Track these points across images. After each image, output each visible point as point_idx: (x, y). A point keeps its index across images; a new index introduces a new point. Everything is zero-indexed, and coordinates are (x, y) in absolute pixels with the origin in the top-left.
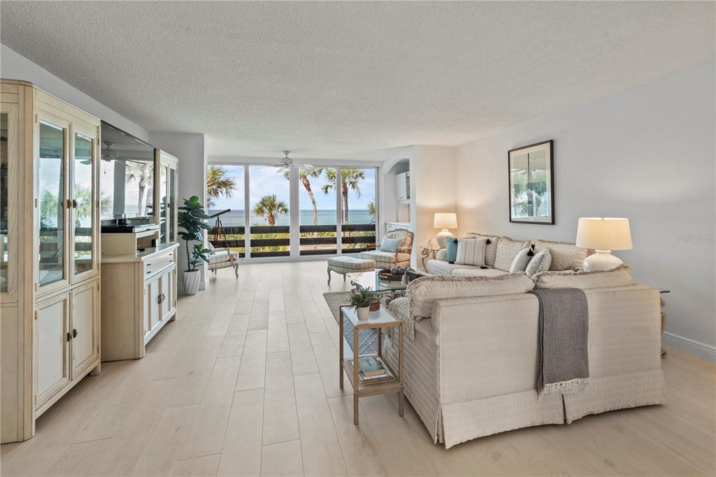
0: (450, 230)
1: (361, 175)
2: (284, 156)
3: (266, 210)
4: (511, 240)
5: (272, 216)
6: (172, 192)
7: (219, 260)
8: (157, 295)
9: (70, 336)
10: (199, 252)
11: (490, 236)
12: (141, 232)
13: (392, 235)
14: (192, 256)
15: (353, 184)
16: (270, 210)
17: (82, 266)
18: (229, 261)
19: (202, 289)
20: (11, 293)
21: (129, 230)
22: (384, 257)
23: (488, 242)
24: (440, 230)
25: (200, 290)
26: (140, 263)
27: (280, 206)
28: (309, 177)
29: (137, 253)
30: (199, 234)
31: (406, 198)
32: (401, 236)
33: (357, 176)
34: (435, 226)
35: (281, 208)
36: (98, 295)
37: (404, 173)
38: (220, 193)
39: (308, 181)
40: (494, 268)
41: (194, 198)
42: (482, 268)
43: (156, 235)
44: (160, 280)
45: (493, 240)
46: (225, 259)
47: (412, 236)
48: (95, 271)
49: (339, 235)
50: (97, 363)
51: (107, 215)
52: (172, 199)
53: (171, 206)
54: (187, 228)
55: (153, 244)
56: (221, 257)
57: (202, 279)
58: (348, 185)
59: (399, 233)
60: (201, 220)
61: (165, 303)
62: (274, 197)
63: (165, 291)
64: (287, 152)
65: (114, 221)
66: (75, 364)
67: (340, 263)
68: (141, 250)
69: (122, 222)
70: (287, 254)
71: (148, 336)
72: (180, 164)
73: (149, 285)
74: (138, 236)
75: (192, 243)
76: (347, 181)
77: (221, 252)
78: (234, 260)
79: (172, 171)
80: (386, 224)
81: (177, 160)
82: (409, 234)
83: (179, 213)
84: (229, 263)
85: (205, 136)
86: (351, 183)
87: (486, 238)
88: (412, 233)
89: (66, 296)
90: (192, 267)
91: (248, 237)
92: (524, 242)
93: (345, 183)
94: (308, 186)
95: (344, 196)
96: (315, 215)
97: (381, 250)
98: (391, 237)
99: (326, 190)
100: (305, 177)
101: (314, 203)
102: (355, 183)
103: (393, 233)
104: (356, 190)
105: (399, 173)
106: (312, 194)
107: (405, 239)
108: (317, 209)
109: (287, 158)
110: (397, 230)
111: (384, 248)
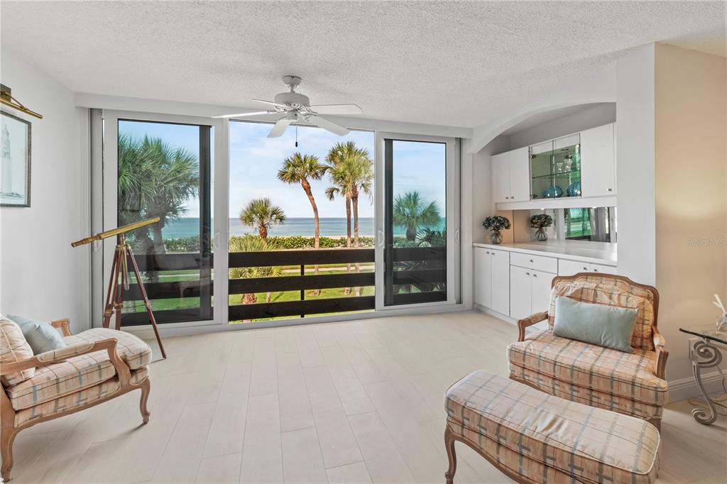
3: (256, 219)
5: (263, 225)
13: (580, 291)
15: (364, 187)
16: (262, 218)
18: (116, 378)
27: (274, 213)
28: (309, 179)
31: (530, 197)
32: (619, 300)
33: (369, 177)
35: (275, 216)
37: (526, 148)
38: (190, 195)
39: (308, 183)
47: (654, 297)
58: (358, 189)
59: (608, 285)
62: (267, 203)
76: (359, 184)
78: (133, 372)
82: (638, 291)
84: (113, 387)
88: (651, 288)
93: (356, 187)
94: (308, 189)
95: (354, 201)
96: (316, 224)
97: (559, 335)
98: (579, 296)
99: (331, 194)
100: (305, 179)
101: (315, 210)
102: (368, 185)
103: (590, 284)
104: (368, 195)
105: (496, 153)
106: (313, 199)
107: (614, 301)
108: (319, 217)
109: (292, 85)
110: (586, 275)
111: (572, 331)
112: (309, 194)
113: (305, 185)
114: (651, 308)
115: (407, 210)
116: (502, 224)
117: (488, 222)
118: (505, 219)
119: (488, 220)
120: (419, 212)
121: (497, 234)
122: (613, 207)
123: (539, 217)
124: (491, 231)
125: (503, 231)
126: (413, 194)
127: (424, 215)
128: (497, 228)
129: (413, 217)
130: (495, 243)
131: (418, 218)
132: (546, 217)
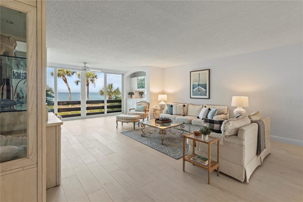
0: (164, 102)
1: (96, 76)
4: (193, 105)
11: (185, 104)
13: (140, 104)
15: (92, 81)
20: (31, 158)
22: (141, 114)
23: (184, 106)
24: (160, 101)
28: (66, 76)
31: (137, 88)
32: (144, 105)
33: (94, 77)
34: (158, 100)
37: (137, 77)
40: (187, 115)
42: (184, 116)
45: (186, 105)
47: (149, 104)
58: (89, 81)
59: (143, 103)
64: (85, 63)
67: (125, 118)
70: (80, 115)
76: (89, 79)
80: (126, 99)
82: (147, 104)
86: (91, 80)
87: (184, 104)
88: (149, 103)
92: (200, 105)
93: (88, 80)
94: (65, 81)
95: (87, 86)
96: (70, 95)
97: (135, 111)
98: (139, 105)
99: (77, 83)
100: (64, 76)
101: (69, 89)
102: (93, 80)
103: (140, 103)
104: (93, 84)
105: (132, 77)
106: (68, 85)
107: (146, 106)
108: (71, 92)
110: (141, 102)
111: (137, 110)
112: (66, 82)
113: (64, 79)
114: (148, 105)
115: (109, 90)
116: (132, 94)
117: (129, 94)
118: (133, 93)
119: (129, 93)
120: (113, 90)
121: (131, 96)
122: (145, 91)
123: (141, 92)
124: (130, 95)
125: (133, 95)
126: (111, 84)
127: (115, 92)
128: (131, 95)
129: (111, 92)
130: (131, 98)
131: (113, 93)
132: (142, 92)
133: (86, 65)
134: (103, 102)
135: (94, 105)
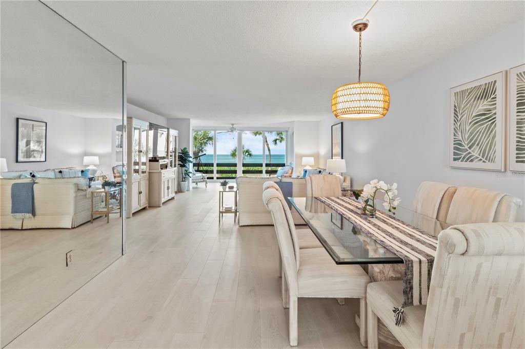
2: (231, 126)
6: (175, 146)
7: (198, 178)
8: (167, 186)
9: (140, 193)
10: (187, 173)
12: (161, 162)
14: (184, 175)
17: (143, 172)
19: (188, 190)
21: (158, 161)
23: (320, 171)
25: (187, 191)
26: (161, 172)
29: (160, 169)
30: (187, 165)
32: (287, 169)
34: (303, 164)
36: (147, 182)
41: (185, 148)
43: (167, 164)
44: (168, 181)
46: (200, 178)
48: (147, 174)
49: (264, 169)
50: (147, 205)
51: (151, 155)
52: (175, 148)
53: (175, 152)
54: (182, 162)
55: (166, 167)
56: (198, 177)
57: (188, 186)
60: (188, 159)
61: (170, 190)
63: (170, 185)
65: (153, 158)
66: (141, 202)
68: (162, 169)
69: (155, 158)
71: (163, 200)
72: (179, 134)
73: (164, 182)
74: (161, 163)
75: (184, 169)
77: (199, 175)
78: (205, 178)
79: (176, 137)
81: (177, 132)
82: (291, 168)
83: (179, 155)
84: (203, 180)
85: (191, 120)
88: (293, 168)
89: (139, 180)
90: (184, 179)
91: (215, 168)
101: (269, 150)
108: (271, 154)
109: (233, 127)
114: (291, 170)
133: (234, 126)
134: (261, 165)
135: (251, 168)
